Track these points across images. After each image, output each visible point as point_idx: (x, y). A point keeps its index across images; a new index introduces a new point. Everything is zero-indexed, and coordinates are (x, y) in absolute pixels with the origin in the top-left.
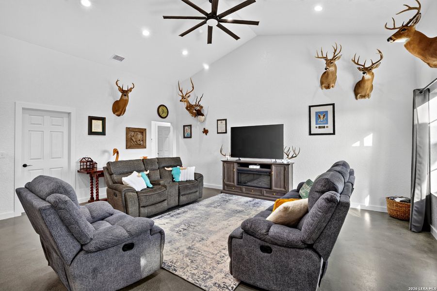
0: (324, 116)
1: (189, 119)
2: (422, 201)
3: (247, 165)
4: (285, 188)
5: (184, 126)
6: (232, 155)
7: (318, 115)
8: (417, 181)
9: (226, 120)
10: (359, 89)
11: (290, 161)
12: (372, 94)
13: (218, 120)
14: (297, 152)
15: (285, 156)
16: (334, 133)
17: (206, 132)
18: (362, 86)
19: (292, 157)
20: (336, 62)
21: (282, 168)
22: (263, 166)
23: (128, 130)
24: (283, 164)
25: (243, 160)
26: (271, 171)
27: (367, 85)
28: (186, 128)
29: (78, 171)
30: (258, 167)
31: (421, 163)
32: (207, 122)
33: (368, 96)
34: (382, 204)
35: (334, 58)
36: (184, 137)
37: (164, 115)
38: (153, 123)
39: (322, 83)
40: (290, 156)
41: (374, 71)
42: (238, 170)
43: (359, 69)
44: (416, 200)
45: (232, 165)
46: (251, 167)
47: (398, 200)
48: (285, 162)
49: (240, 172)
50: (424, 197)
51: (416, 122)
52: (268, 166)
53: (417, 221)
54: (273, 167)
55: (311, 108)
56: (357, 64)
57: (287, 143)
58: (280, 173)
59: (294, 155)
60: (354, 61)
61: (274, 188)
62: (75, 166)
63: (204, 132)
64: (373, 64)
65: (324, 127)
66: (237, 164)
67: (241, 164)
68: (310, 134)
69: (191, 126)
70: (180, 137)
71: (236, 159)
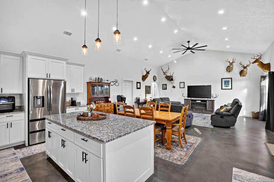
0: (228, 83)
1: (166, 82)
2: (263, 111)
3: (196, 101)
4: (212, 109)
5: (163, 85)
6: (188, 97)
7: (225, 82)
8: (261, 105)
9: (184, 82)
10: (242, 73)
11: (214, 99)
12: (247, 75)
13: (180, 83)
14: (217, 96)
15: (212, 97)
16: (232, 89)
17: (174, 87)
18: (243, 72)
19: (215, 98)
20: (233, 64)
21: (211, 102)
22: (202, 101)
23: (146, 86)
24: (211, 100)
25: (192, 99)
26: (207, 103)
27: (245, 72)
28: (164, 85)
29: (135, 102)
30: (200, 101)
31: (263, 99)
32: (174, 83)
33: (245, 76)
34: (250, 114)
35: (233, 62)
36: (163, 89)
37: (155, 80)
38: (152, 83)
39: (227, 70)
40: (214, 97)
41: (247, 68)
43: (242, 66)
44: (261, 111)
45: (189, 101)
46: (197, 101)
47: (256, 112)
49: (192, 104)
50: (264, 110)
51: (261, 85)
52: (205, 101)
53: (261, 118)
54: (207, 101)
55: (223, 79)
56: (241, 64)
57: (213, 92)
58: (210, 103)
59: (216, 97)
60: (240, 64)
61: (207, 109)
62: (134, 100)
63: (173, 87)
64: (247, 65)
65: (228, 87)
66: (190, 101)
67: (192, 100)
68: (222, 89)
69: (166, 84)
70: (161, 89)
71: (190, 98)
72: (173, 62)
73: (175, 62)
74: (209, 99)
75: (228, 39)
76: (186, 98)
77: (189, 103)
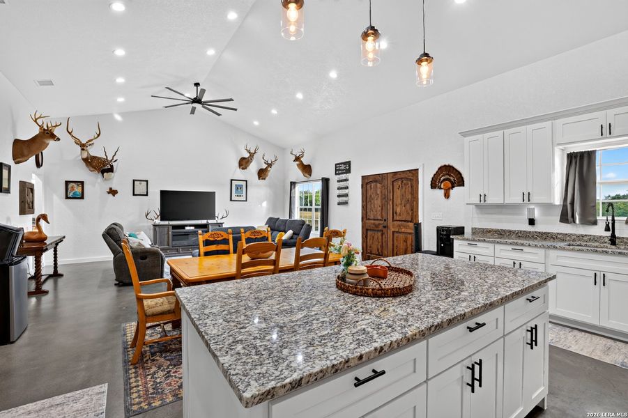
0: (240, 189)
1: (81, 173)
3: (183, 227)
7: (237, 187)
9: (147, 181)
11: (221, 220)
13: (134, 181)
15: (216, 217)
16: (246, 201)
17: (113, 192)
18: (264, 172)
19: (222, 218)
22: (196, 226)
24: (218, 224)
27: (268, 173)
28: (70, 185)
30: (192, 228)
32: (116, 180)
33: (265, 179)
39: (240, 165)
42: (173, 232)
43: (265, 163)
46: (187, 228)
48: (219, 222)
49: (174, 235)
52: (205, 226)
54: (209, 226)
56: (263, 159)
59: (225, 216)
63: (109, 193)
64: (272, 162)
65: (240, 196)
66: (171, 228)
67: (175, 227)
68: (231, 200)
69: (82, 183)
70: (55, 197)
71: (166, 223)
72: (110, 116)
73: (118, 117)
74: (210, 221)
75: (276, 112)
76: (158, 221)
77: (168, 233)
